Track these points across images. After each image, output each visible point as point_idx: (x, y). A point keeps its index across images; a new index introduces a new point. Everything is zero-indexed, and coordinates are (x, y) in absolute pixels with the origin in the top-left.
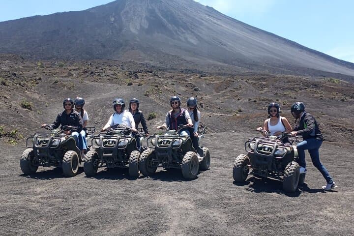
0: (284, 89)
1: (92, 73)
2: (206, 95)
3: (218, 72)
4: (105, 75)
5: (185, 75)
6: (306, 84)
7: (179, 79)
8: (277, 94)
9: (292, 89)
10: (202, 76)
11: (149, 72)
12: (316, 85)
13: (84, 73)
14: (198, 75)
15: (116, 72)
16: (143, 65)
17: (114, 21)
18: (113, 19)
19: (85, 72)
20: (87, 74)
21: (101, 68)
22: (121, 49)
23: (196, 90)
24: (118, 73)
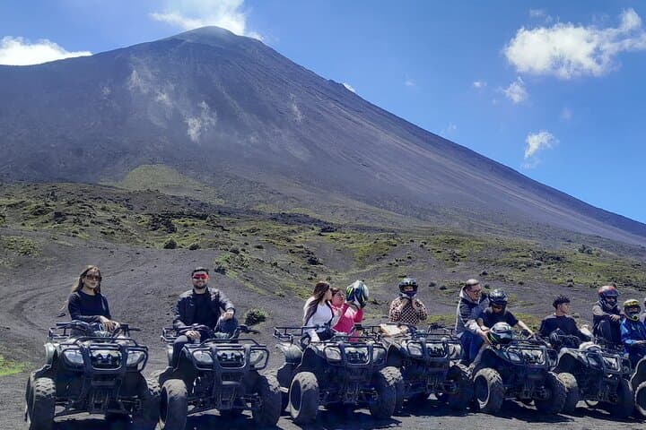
0: (497, 264)
1: (58, 215)
2: (336, 273)
3: (355, 223)
4: (92, 222)
5: (286, 228)
6: (538, 256)
7: (274, 236)
8: (484, 274)
9: (514, 265)
10: (324, 230)
11: (197, 216)
12: (558, 259)
13: (35, 214)
14: (317, 229)
15: (118, 216)
16: (179, 200)
17: (110, 97)
18: (107, 91)
19: (39, 212)
20: (46, 217)
21: (79, 205)
22: (122, 162)
23: (313, 262)
24: (124, 217)
